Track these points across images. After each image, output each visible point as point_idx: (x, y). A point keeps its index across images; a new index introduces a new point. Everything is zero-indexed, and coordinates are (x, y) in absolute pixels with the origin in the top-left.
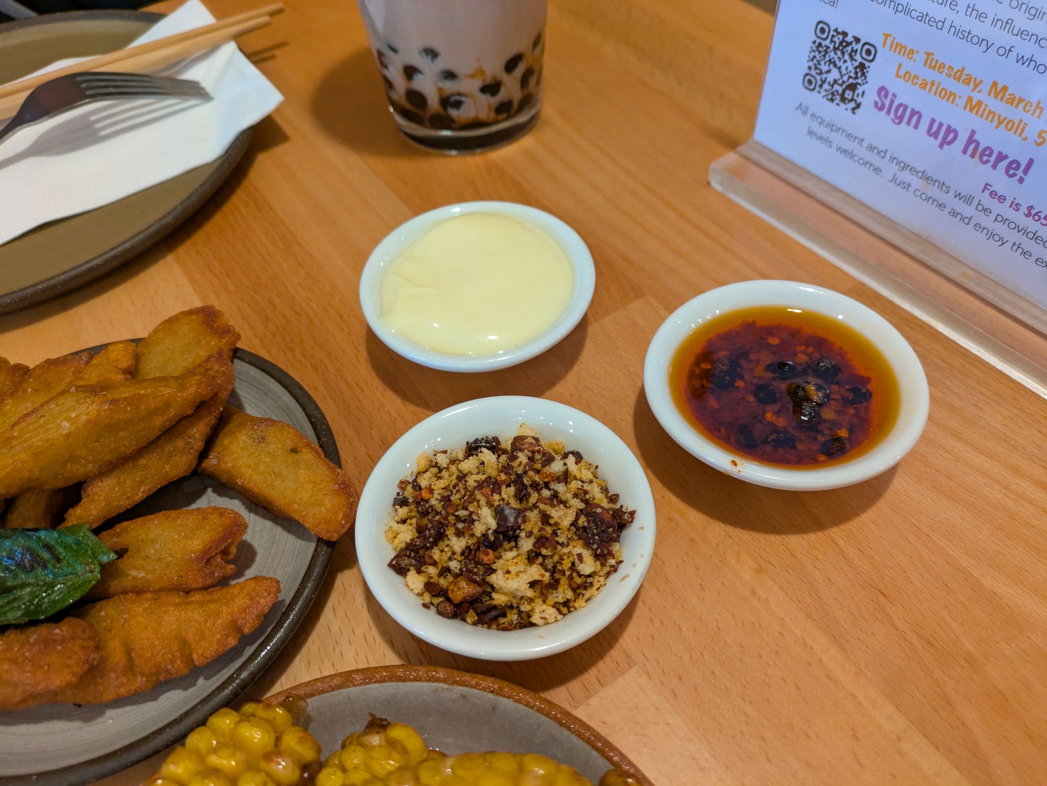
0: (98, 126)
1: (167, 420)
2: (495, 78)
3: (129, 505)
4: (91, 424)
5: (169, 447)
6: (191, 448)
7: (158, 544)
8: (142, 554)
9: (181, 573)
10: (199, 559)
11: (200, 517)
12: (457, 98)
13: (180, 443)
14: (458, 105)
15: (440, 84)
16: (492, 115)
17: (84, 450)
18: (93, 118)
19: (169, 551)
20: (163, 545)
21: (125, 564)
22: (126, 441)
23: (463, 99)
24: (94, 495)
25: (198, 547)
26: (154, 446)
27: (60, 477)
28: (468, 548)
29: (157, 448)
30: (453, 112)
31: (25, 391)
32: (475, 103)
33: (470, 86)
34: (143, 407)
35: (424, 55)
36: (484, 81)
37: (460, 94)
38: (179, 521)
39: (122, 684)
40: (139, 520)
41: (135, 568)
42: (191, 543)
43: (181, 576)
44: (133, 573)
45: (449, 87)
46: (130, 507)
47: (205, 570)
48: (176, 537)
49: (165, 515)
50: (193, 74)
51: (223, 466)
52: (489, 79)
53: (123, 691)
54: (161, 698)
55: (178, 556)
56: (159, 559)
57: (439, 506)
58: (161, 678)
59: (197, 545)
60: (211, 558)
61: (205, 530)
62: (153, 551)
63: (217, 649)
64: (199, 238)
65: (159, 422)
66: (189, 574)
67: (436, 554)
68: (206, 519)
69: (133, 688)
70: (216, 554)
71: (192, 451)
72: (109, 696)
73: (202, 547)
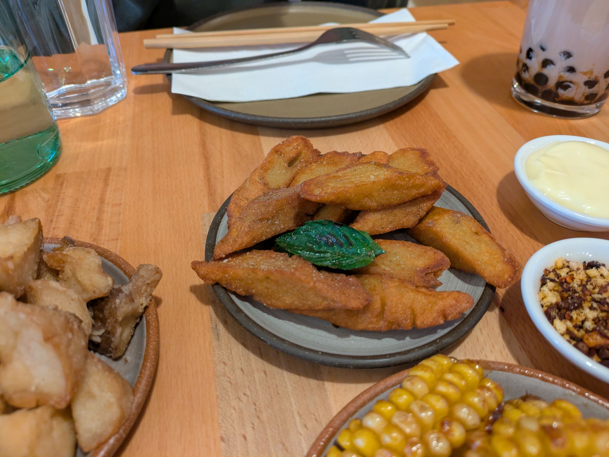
0: (349, 56)
1: (418, 194)
2: (596, 77)
3: (382, 232)
4: (387, 181)
5: (409, 210)
6: (418, 214)
7: (398, 257)
8: (389, 259)
9: (411, 276)
10: (422, 271)
11: (423, 250)
12: (568, 83)
13: (414, 209)
14: (566, 88)
15: (562, 74)
16: (583, 99)
17: (377, 193)
18: (346, 52)
19: (404, 262)
20: (401, 258)
21: (379, 261)
22: (395, 197)
23: (571, 85)
24: (368, 220)
25: (421, 265)
26: (403, 206)
27: (360, 203)
28: (598, 318)
29: (404, 207)
30: (561, 92)
31: (322, 162)
32: (577, 89)
33: (579, 78)
34: (412, 182)
35: (562, 55)
36: (589, 78)
37: (571, 82)
38: (410, 249)
39: (372, 322)
40: (388, 241)
41: (384, 264)
42: (417, 262)
43: (411, 277)
44: (383, 267)
45: (568, 76)
46: (382, 233)
47: (425, 278)
48: (409, 256)
49: (403, 243)
50: (400, 43)
51: (434, 229)
52: (592, 78)
53: (370, 326)
54: (383, 340)
55: (409, 266)
56: (398, 265)
57: (579, 289)
58: (393, 327)
59: (420, 264)
60: (429, 273)
61: (425, 258)
62: (395, 259)
63: (432, 322)
64: (397, 121)
65: (414, 192)
66: (415, 277)
67: (574, 314)
68: (426, 253)
69: (377, 327)
70: (431, 272)
71: (418, 216)
72: (361, 327)
73: (423, 266)
